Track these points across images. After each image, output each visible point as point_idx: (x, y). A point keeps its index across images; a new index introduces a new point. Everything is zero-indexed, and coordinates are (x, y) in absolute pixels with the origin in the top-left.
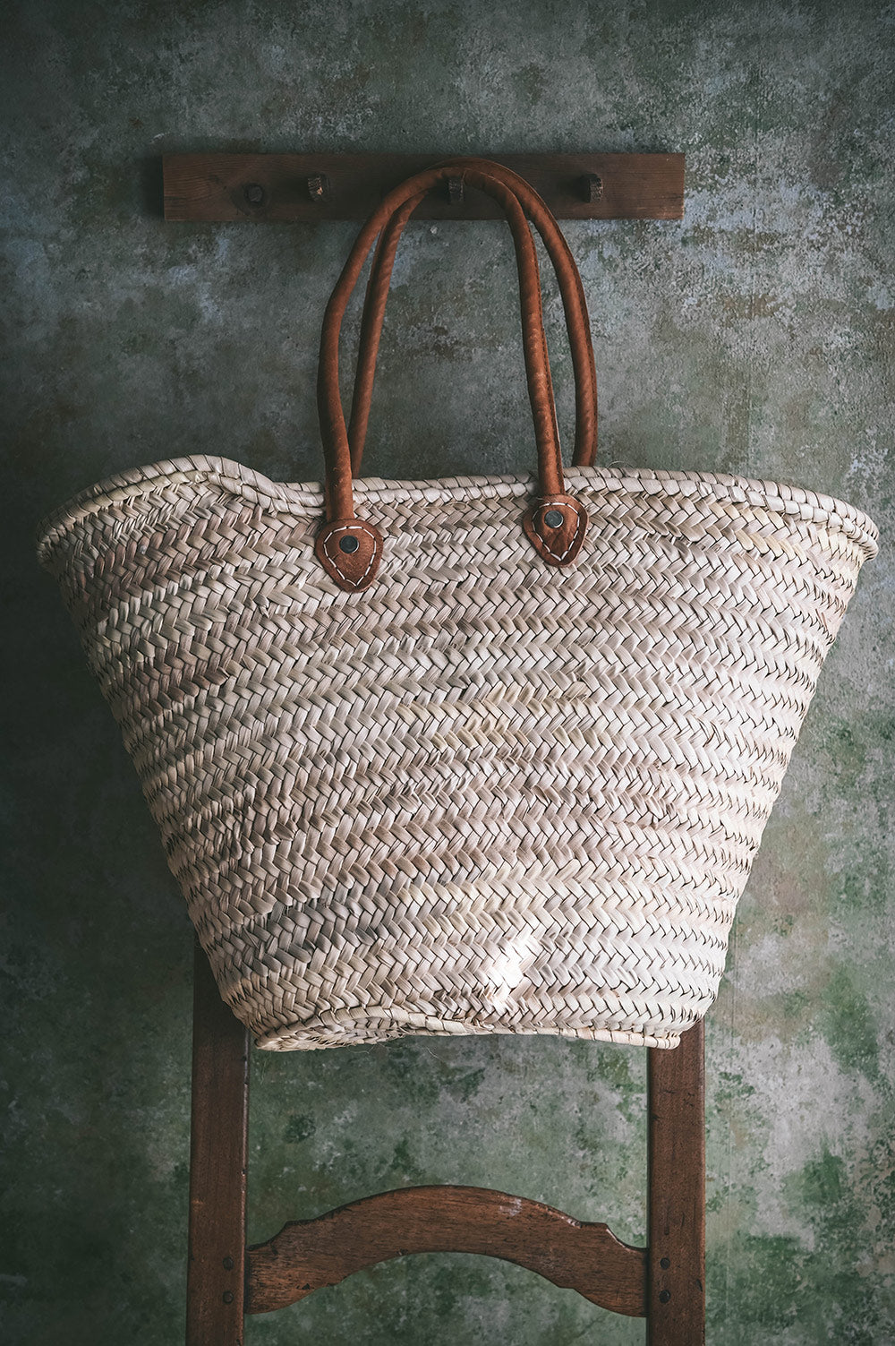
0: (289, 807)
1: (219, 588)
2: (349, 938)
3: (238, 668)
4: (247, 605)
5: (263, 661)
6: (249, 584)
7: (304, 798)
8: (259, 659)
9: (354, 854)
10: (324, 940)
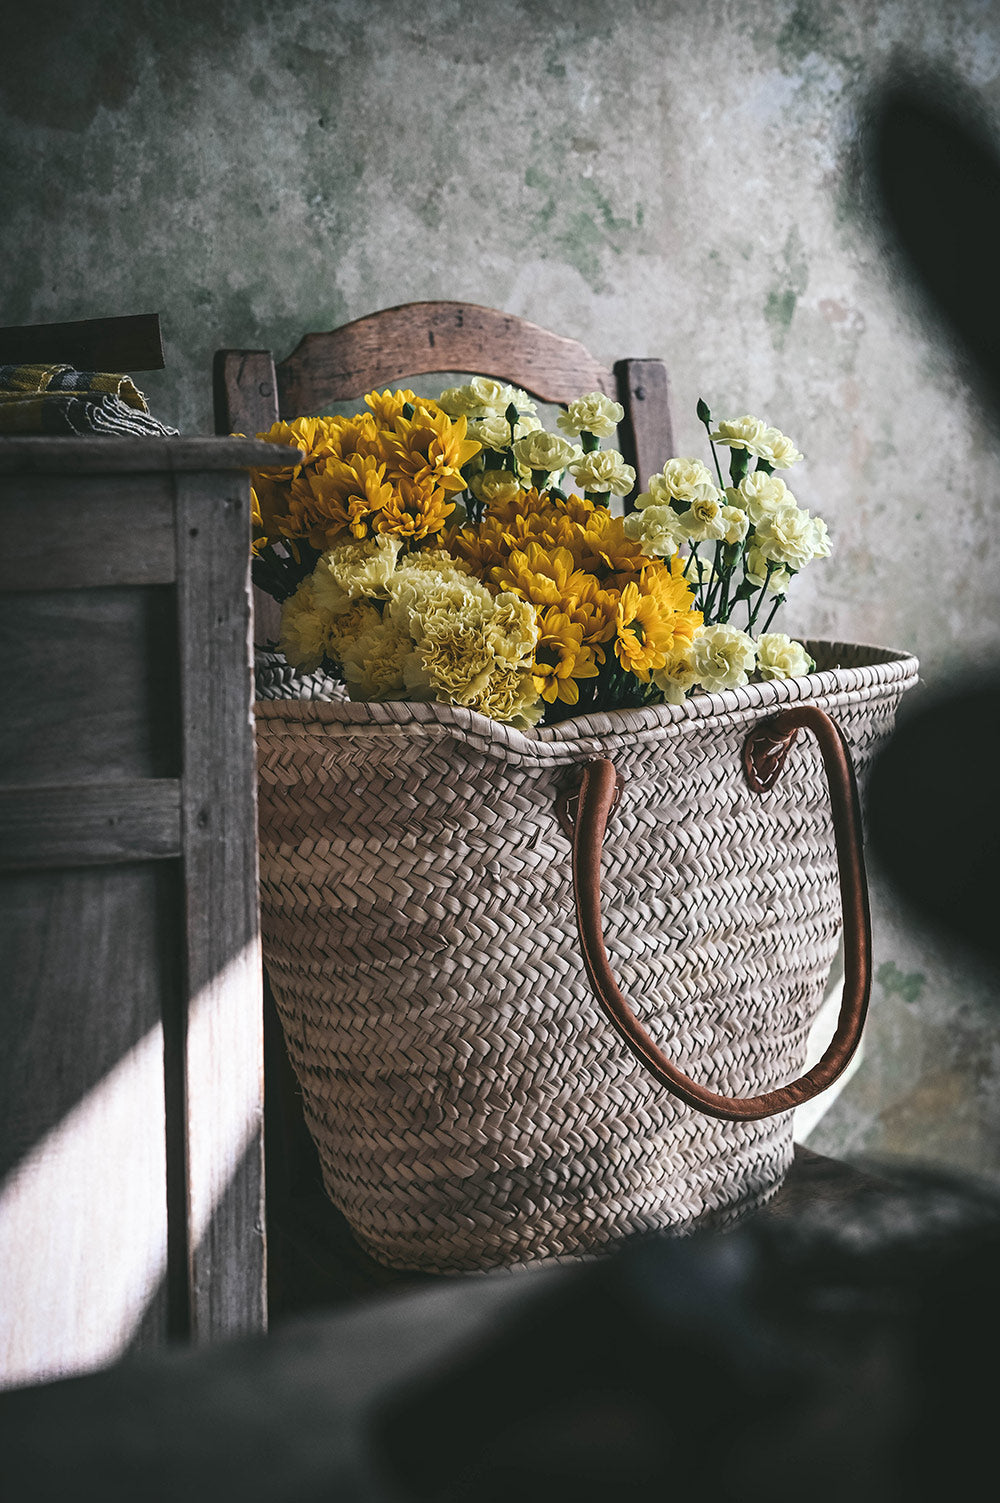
0: (505, 1077)
1: (448, 854)
2: (554, 1200)
3: (460, 936)
4: (476, 871)
5: (489, 930)
6: (482, 850)
7: (522, 1068)
8: (486, 927)
9: (570, 1123)
10: (528, 1204)
